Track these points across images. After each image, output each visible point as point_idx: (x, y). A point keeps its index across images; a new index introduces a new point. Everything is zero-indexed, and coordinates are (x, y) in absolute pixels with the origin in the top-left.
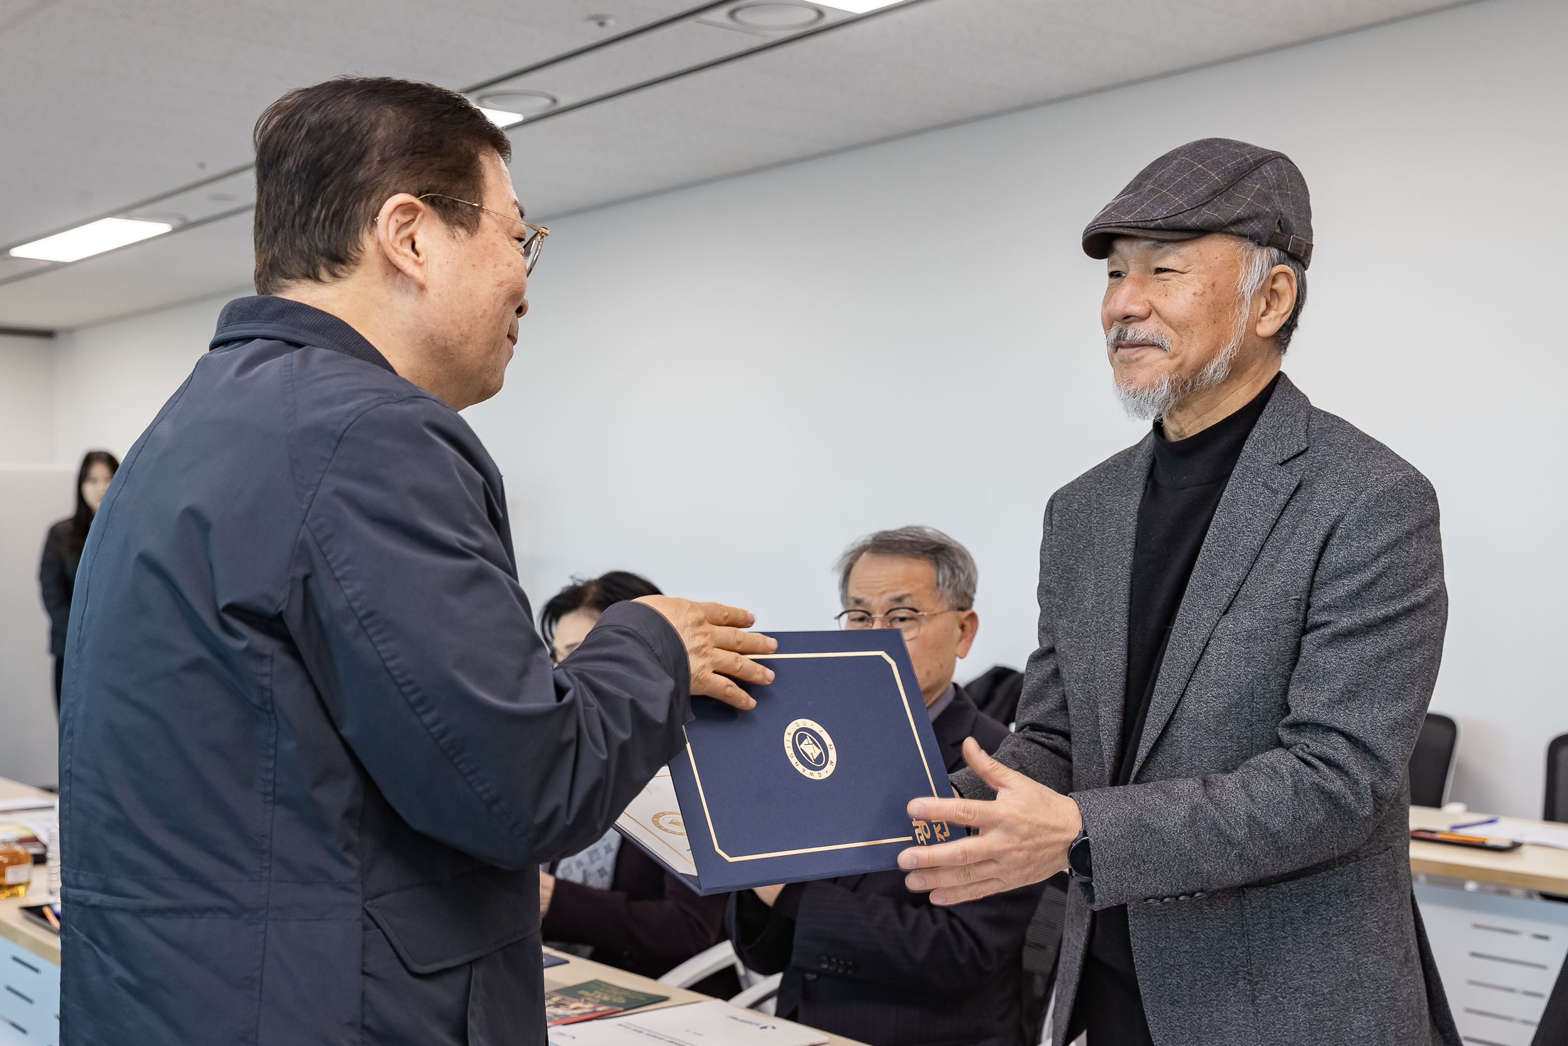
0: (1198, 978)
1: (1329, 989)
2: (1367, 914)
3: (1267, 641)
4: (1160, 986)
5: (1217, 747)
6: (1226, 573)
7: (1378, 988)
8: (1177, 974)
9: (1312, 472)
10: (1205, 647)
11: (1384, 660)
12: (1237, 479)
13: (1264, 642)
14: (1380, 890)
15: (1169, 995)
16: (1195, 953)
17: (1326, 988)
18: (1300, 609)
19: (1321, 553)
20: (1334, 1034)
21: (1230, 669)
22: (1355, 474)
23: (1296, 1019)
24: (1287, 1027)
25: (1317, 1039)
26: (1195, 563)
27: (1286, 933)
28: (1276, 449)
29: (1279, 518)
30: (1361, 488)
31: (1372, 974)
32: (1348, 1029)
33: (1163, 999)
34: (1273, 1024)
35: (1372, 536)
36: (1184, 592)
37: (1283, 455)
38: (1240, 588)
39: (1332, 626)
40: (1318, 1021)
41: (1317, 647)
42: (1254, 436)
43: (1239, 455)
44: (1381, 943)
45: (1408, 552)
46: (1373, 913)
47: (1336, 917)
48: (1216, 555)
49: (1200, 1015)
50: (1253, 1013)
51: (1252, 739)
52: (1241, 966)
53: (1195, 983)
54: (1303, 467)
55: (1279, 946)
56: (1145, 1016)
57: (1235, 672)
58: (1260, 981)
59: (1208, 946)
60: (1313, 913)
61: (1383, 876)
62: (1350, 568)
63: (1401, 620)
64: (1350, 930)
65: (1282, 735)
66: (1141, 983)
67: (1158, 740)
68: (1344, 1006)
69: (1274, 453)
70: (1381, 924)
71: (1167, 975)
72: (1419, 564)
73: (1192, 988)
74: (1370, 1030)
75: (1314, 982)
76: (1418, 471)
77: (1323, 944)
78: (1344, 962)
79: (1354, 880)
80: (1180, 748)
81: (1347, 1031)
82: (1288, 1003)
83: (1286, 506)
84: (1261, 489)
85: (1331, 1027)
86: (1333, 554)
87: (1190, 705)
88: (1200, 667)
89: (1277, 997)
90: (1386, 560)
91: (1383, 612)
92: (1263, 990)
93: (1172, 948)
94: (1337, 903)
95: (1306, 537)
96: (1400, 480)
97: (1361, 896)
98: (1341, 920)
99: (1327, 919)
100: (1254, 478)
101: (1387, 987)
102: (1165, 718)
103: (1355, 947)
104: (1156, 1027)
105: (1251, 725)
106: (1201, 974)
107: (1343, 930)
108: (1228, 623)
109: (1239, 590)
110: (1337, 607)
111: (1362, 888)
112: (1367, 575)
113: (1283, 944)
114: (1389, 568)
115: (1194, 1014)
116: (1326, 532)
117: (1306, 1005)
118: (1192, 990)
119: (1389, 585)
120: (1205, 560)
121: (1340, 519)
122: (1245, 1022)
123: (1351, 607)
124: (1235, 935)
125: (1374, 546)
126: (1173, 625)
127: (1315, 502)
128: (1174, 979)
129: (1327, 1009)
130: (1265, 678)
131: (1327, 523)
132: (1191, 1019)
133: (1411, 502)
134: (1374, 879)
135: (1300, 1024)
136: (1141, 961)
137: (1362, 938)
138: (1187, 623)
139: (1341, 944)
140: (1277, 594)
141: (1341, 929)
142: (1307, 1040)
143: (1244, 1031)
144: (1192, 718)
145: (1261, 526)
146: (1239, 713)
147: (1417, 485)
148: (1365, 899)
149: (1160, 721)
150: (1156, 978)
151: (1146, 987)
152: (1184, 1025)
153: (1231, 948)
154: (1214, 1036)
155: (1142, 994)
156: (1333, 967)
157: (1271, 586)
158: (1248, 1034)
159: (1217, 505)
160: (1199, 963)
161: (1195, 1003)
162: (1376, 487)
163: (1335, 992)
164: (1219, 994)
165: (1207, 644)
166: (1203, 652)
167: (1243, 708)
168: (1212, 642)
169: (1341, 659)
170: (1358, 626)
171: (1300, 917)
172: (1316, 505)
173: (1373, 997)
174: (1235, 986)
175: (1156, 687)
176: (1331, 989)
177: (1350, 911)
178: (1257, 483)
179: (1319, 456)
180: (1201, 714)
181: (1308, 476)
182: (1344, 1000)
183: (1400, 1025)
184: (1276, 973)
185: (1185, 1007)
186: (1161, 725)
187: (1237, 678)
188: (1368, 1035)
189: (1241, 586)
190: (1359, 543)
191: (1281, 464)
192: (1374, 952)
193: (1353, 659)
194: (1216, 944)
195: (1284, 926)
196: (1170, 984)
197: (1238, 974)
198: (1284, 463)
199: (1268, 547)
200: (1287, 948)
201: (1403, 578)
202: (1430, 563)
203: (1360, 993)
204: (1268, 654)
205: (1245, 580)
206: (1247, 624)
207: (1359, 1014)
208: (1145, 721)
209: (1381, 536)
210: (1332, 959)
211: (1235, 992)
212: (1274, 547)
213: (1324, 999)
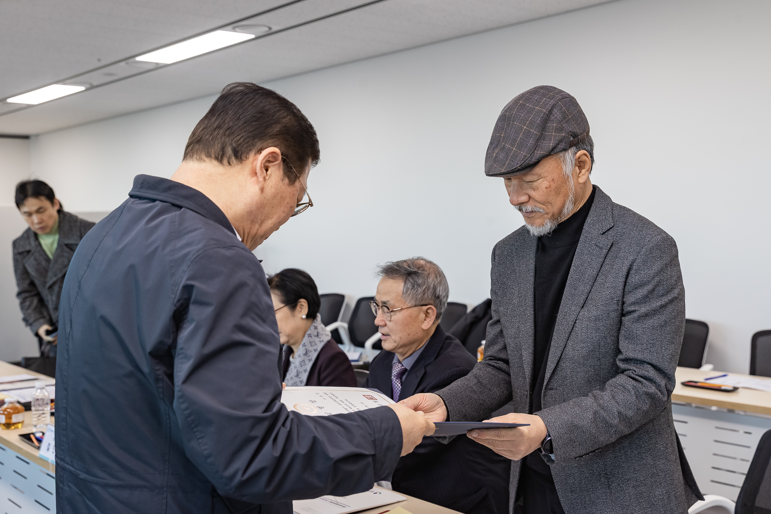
0: (583, 479)
1: (643, 478)
2: (658, 441)
3: (605, 320)
4: (565, 484)
5: (584, 371)
6: (581, 288)
7: (665, 475)
8: (573, 478)
9: (616, 237)
10: (574, 324)
11: (664, 327)
12: (582, 242)
13: (603, 321)
14: (663, 429)
15: (570, 488)
16: (580, 467)
17: (642, 478)
18: (619, 304)
19: (627, 278)
20: (647, 499)
21: (588, 334)
22: (638, 238)
23: (629, 493)
24: (625, 498)
25: (640, 502)
26: (566, 284)
27: (621, 454)
28: (599, 227)
29: (604, 261)
30: (642, 245)
31: (662, 469)
32: (653, 496)
33: (567, 490)
34: (619, 497)
35: (650, 268)
36: (562, 298)
37: (603, 230)
38: (588, 295)
39: (637, 312)
40: (639, 494)
41: (632, 323)
42: (588, 221)
43: (582, 231)
44: (665, 454)
45: (667, 273)
46: (661, 440)
47: (644, 444)
48: (576, 280)
49: (585, 496)
50: (609, 492)
51: (600, 366)
52: (602, 471)
53: (582, 481)
54: (613, 235)
55: (619, 460)
56: (559, 499)
57: (590, 336)
58: (611, 477)
59: (585, 463)
60: (633, 443)
61: (664, 422)
62: (641, 284)
63: (669, 306)
64: (651, 450)
65: (619, 365)
66: (556, 484)
67: (554, 369)
68: (650, 485)
69: (598, 229)
70: (664, 445)
71: (568, 479)
72: (672, 278)
73: (580, 484)
74: (663, 495)
75: (637, 476)
76: (667, 234)
77: (639, 458)
78: (649, 465)
79: (651, 426)
80: (566, 372)
81: (653, 497)
82: (625, 486)
83: (607, 255)
84: (594, 247)
85: (646, 496)
86: (633, 278)
87: (569, 351)
88: (573, 334)
89: (620, 484)
90: (658, 279)
91: (659, 303)
92: (613, 482)
93: (569, 466)
94: (644, 438)
95: (618, 270)
96: (660, 240)
97: (655, 433)
98: (646, 446)
99: (639, 446)
100: (590, 241)
101: (670, 474)
102: (557, 358)
103: (654, 458)
104: (565, 504)
105: (599, 360)
106: (584, 477)
107: (648, 450)
108: (584, 313)
109: (588, 296)
110: (638, 303)
111: (655, 429)
112: (650, 287)
113: (621, 459)
114: (659, 282)
115: (582, 496)
116: (628, 268)
117: (633, 487)
118: (580, 485)
119: (660, 290)
120: (571, 282)
121: (634, 261)
122: (606, 497)
123: (644, 302)
124: (598, 457)
125: (652, 272)
126: (558, 314)
127: (621, 253)
128: (571, 480)
129: (643, 488)
130: (605, 338)
131: (628, 263)
132: (581, 498)
133: (665, 250)
134: (660, 424)
135: (631, 496)
136: (555, 473)
137: (656, 453)
138: (564, 313)
139: (647, 457)
140: (608, 298)
141: (647, 450)
142: (635, 503)
143: (606, 502)
144: (571, 358)
145: (597, 266)
146: (593, 354)
147: (667, 241)
148: (656, 434)
149: (555, 360)
150: (562, 481)
151: (558, 485)
152: (578, 501)
153: (596, 463)
154: (592, 505)
155: (557, 488)
156: (644, 468)
157: (604, 295)
158: (608, 502)
159: (574, 255)
160: (582, 471)
161: (582, 491)
162: (649, 244)
163: (646, 479)
164: (593, 485)
165: (575, 322)
166: (573, 327)
167: (595, 352)
168: (577, 321)
169: (644, 328)
170: (649, 311)
171: (627, 446)
172: (622, 254)
173: (663, 480)
174: (600, 481)
175: (552, 344)
176: (644, 478)
177: (650, 441)
178: (592, 244)
179: (620, 229)
180: (575, 356)
181: (616, 239)
182: (651, 482)
183: (676, 491)
184: (619, 473)
185: (577, 493)
186: (556, 362)
187: (592, 339)
188: (663, 498)
189: (589, 294)
190: (645, 272)
191: (602, 234)
192: (662, 459)
193: (649, 328)
194: (589, 462)
195: (620, 450)
196: (569, 483)
197: (601, 475)
198: (604, 233)
199: (600, 274)
200: (622, 460)
201: (667, 286)
202: (677, 276)
203: (658, 479)
204: (606, 327)
205: (590, 291)
206: (595, 313)
207: (658, 488)
208: (548, 360)
209: (654, 267)
210: (643, 464)
211: (600, 484)
212: (603, 274)
213: (641, 483)
